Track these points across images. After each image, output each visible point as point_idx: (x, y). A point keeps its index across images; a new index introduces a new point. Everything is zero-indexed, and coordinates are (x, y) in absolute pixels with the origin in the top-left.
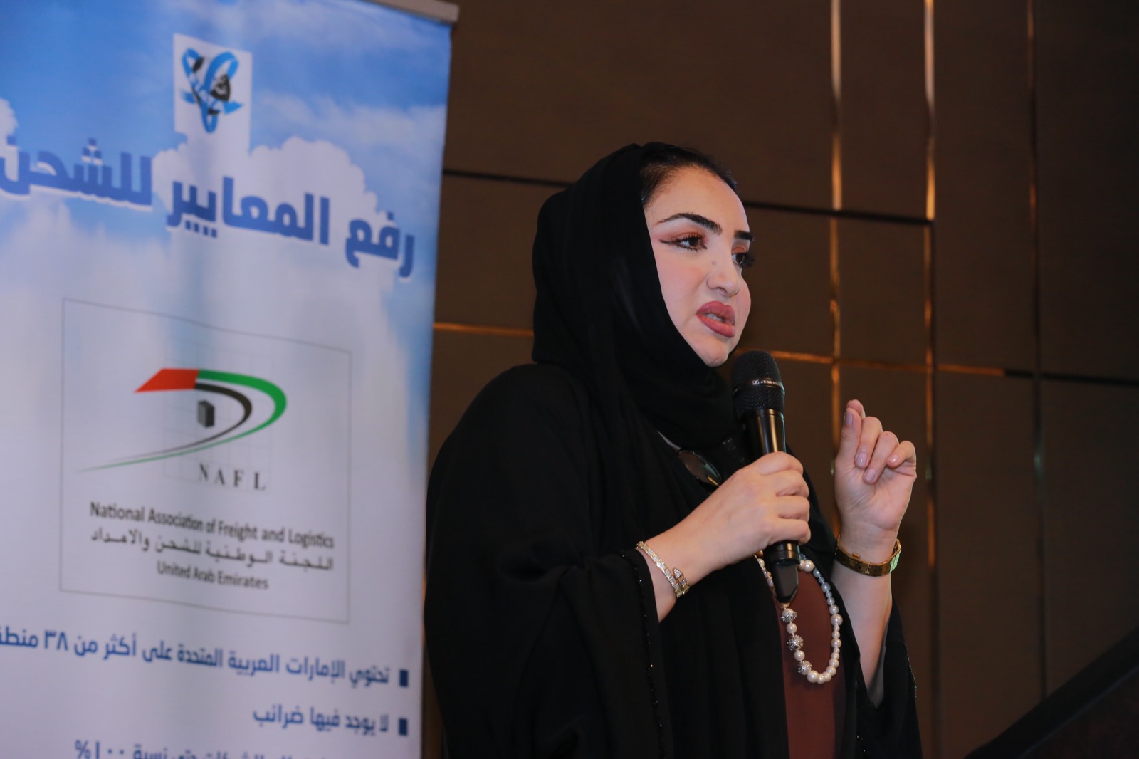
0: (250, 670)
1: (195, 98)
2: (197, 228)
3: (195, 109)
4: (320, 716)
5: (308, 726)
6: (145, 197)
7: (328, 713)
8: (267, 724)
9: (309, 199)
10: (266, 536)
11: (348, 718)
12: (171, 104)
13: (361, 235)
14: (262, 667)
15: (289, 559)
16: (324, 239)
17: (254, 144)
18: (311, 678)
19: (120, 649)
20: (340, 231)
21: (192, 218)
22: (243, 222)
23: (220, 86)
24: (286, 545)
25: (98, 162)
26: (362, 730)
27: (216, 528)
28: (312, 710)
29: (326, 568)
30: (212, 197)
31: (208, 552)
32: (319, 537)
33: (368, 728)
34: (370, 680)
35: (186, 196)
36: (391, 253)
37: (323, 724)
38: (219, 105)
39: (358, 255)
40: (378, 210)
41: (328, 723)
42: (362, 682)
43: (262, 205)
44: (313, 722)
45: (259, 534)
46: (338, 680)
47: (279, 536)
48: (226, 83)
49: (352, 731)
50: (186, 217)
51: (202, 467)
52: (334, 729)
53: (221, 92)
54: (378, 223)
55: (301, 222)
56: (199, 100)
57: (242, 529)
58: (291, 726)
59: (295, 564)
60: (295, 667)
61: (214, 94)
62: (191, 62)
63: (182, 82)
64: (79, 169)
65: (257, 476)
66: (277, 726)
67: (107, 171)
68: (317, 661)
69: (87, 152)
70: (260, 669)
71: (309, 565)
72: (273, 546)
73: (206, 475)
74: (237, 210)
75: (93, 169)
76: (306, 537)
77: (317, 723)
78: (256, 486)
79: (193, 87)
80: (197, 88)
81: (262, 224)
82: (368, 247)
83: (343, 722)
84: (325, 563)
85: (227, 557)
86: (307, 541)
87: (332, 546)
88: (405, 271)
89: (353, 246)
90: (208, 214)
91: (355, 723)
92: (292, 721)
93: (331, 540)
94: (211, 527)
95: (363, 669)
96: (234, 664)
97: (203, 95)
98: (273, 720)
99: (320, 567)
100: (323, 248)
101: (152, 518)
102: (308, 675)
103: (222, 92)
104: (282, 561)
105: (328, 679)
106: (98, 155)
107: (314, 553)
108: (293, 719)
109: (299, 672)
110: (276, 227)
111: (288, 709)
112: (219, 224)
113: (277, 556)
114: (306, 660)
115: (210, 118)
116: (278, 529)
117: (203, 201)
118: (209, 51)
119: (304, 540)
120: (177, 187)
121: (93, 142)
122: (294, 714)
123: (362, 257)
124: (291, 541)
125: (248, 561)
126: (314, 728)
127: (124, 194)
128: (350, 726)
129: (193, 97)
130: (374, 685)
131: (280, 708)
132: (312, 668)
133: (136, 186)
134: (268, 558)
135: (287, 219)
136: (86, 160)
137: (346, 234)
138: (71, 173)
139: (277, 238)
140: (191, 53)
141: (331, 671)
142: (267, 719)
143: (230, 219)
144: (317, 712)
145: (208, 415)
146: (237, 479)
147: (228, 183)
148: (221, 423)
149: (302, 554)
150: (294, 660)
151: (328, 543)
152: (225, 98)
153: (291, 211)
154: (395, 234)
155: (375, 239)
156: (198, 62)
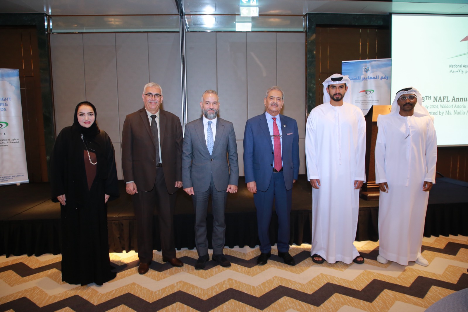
3: (365, 72)
6: (360, 79)
9: (376, 76)
12: (362, 72)
16: (378, 78)
17: (371, 73)
20: (380, 78)
22: (370, 79)
30: (367, 78)
35: (364, 78)
36: (386, 78)
43: (372, 77)
48: (368, 69)
50: (364, 80)
55: (376, 78)
63: (363, 70)
64: (354, 78)
67: (357, 78)
74: (369, 78)
81: (372, 79)
82: (383, 78)
88: (387, 79)
89: (381, 79)
90: (367, 79)
103: (368, 70)
110: (373, 79)
112: (368, 79)
117: (366, 78)
118: (366, 67)
120: (363, 78)
123: (383, 79)
127: (358, 79)
129: (365, 71)
133: (359, 78)
138: (353, 78)
139: (373, 80)
143: (369, 79)
145: (366, 93)
147: (369, 76)
153: (374, 77)
154: (386, 77)
155: (384, 78)
156: (365, 69)
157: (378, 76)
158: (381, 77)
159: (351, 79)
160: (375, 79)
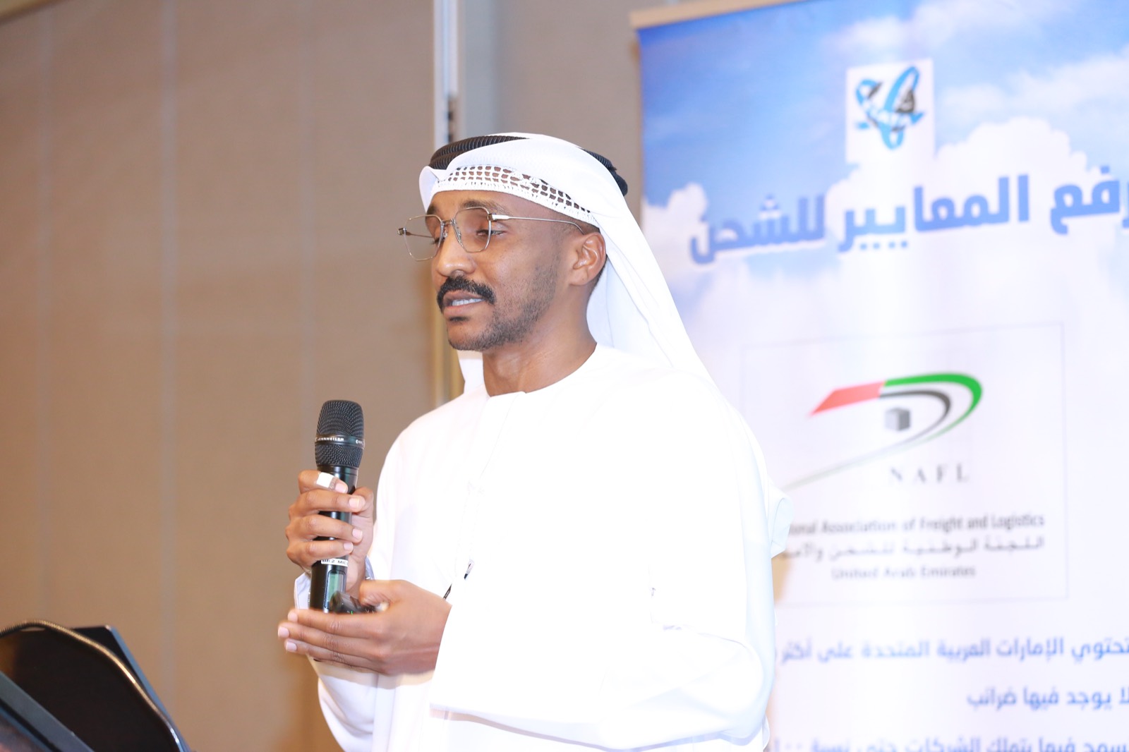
0: (962, 656)
1: (871, 124)
2: (876, 246)
3: (874, 134)
4: (1033, 695)
5: (1022, 708)
6: (819, 233)
7: (1044, 691)
8: (982, 708)
9: (1004, 183)
10: (972, 524)
11: (1071, 694)
13: (1068, 200)
14: (974, 652)
15: (994, 543)
16: (1024, 215)
18: (1022, 658)
19: (796, 653)
20: (1042, 202)
21: (870, 239)
22: (937, 224)
23: (906, 101)
24: (990, 531)
25: (776, 215)
26: (1091, 705)
27: (917, 524)
28: (1025, 691)
29: (1037, 546)
30: (900, 211)
31: (905, 549)
32: (1025, 518)
33: (1100, 702)
34: (1101, 654)
35: (859, 220)
36: (1109, 208)
37: (1038, 702)
38: (906, 120)
39: (1066, 221)
40: (1088, 167)
41: (1044, 701)
42: (1090, 658)
44: (1026, 701)
45: (965, 524)
46: (1056, 658)
47: (980, 523)
48: (911, 97)
49: (1076, 708)
50: (859, 240)
51: (894, 471)
52: (1052, 708)
53: (906, 106)
54: (1088, 181)
55: (994, 207)
56: (876, 123)
57: (947, 523)
58: (1005, 708)
59: (1000, 548)
60: (1005, 649)
61: (901, 111)
62: (865, 91)
64: (757, 227)
65: (959, 469)
66: (991, 708)
67: (785, 221)
68: (1029, 642)
69: (764, 209)
70: (971, 654)
71: (1013, 547)
72: (978, 533)
73: (899, 477)
74: (928, 215)
75: (771, 223)
76: (1009, 520)
77: (1031, 702)
78: (959, 477)
79: (868, 115)
80: (874, 114)
81: (952, 222)
82: (1079, 210)
83: (1064, 698)
84: (1033, 542)
85: (932, 550)
86: (1011, 522)
87: (1042, 523)
91: (1079, 698)
92: (1005, 702)
93: (1041, 518)
94: (909, 525)
95: (1092, 643)
96: (943, 652)
97: (884, 118)
98: (987, 702)
99: (1027, 546)
100: (1024, 226)
101: (826, 528)
102: (1019, 655)
104: (987, 546)
105: (1043, 657)
106: (776, 208)
107: (1019, 535)
108: (1006, 700)
109: (1010, 653)
110: (967, 220)
111: (1001, 691)
113: (981, 543)
114: (1016, 642)
115: (894, 137)
116: (980, 516)
119: (1007, 524)
120: (850, 216)
121: (770, 197)
122: (1007, 696)
124: (995, 525)
125: (954, 551)
126: (1028, 708)
127: (806, 234)
128: (1073, 701)
129: (868, 123)
130: (1106, 657)
131: (993, 691)
132: (1023, 650)
133: (812, 225)
134: (974, 546)
135: (976, 210)
136: (764, 216)
137: (1051, 203)
138: (749, 231)
140: (865, 82)
141: (1045, 649)
142: (983, 702)
143: (922, 226)
144: (1030, 692)
145: (904, 420)
146: (940, 474)
147: (919, 192)
148: (917, 424)
149: (1004, 537)
150: (1005, 642)
151: (1037, 521)
152: (910, 111)
153: (981, 200)
154: (1113, 187)
155: (1087, 199)
156: (875, 88)
157: (1023, 181)
158: (1059, 193)
159: (728, 235)
160: (987, 218)
